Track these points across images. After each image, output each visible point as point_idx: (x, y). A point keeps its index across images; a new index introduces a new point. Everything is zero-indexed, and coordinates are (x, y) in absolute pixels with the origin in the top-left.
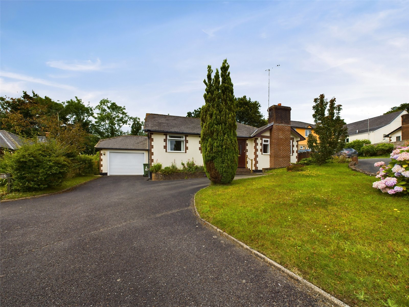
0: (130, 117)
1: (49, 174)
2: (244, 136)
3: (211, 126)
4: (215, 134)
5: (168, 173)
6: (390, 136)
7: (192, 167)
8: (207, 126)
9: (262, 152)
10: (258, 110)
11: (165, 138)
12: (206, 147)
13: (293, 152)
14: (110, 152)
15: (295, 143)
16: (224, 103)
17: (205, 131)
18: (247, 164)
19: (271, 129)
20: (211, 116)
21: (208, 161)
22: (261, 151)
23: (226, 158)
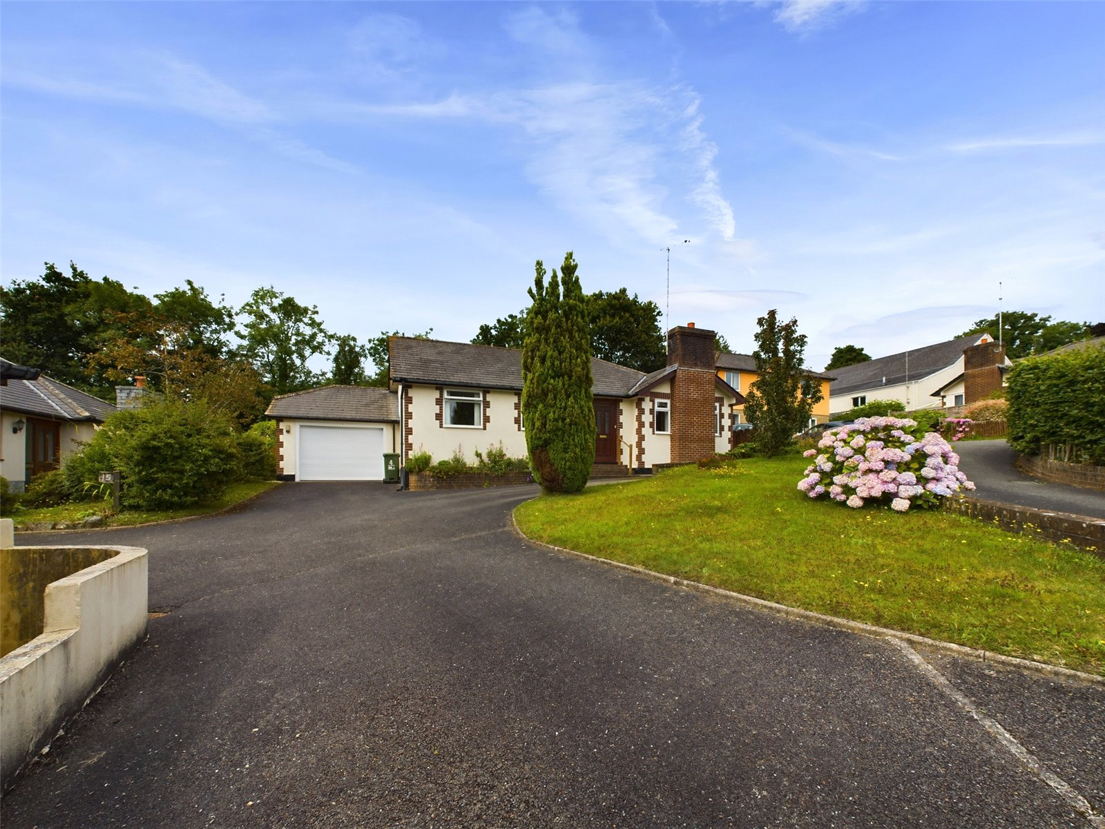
0: (329, 334)
1: (202, 474)
2: (614, 393)
3: (542, 379)
4: (550, 396)
5: (447, 474)
6: (942, 394)
7: (498, 461)
8: (535, 380)
9: (654, 429)
10: (656, 323)
11: (438, 397)
12: (533, 421)
13: (722, 428)
14: (301, 426)
15: (726, 410)
16: (567, 336)
17: (531, 389)
18: (622, 454)
19: (672, 378)
20: (543, 360)
21: (537, 447)
22: (650, 427)
23: (572, 443)
